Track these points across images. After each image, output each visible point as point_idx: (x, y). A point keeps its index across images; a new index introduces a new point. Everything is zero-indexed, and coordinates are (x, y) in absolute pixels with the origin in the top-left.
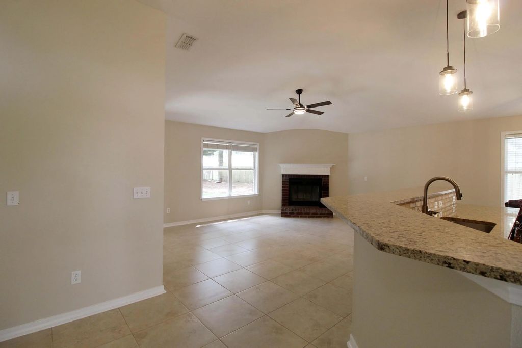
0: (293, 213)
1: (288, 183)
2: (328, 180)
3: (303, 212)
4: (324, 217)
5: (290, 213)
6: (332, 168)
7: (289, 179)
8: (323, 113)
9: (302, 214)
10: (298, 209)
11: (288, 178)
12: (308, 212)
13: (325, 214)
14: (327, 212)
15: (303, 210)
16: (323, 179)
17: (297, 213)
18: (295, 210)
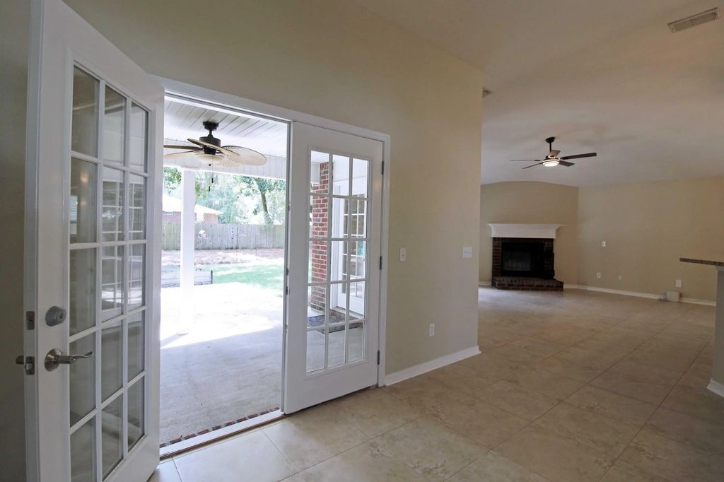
0: (512, 285)
1: (501, 248)
2: (552, 245)
3: (525, 284)
4: (552, 290)
5: (509, 285)
6: (558, 231)
7: (502, 243)
8: (573, 164)
9: (523, 285)
10: (519, 280)
11: (500, 242)
12: (531, 284)
13: (552, 287)
14: (555, 285)
15: (525, 281)
16: (546, 243)
17: (518, 285)
18: (515, 281)
